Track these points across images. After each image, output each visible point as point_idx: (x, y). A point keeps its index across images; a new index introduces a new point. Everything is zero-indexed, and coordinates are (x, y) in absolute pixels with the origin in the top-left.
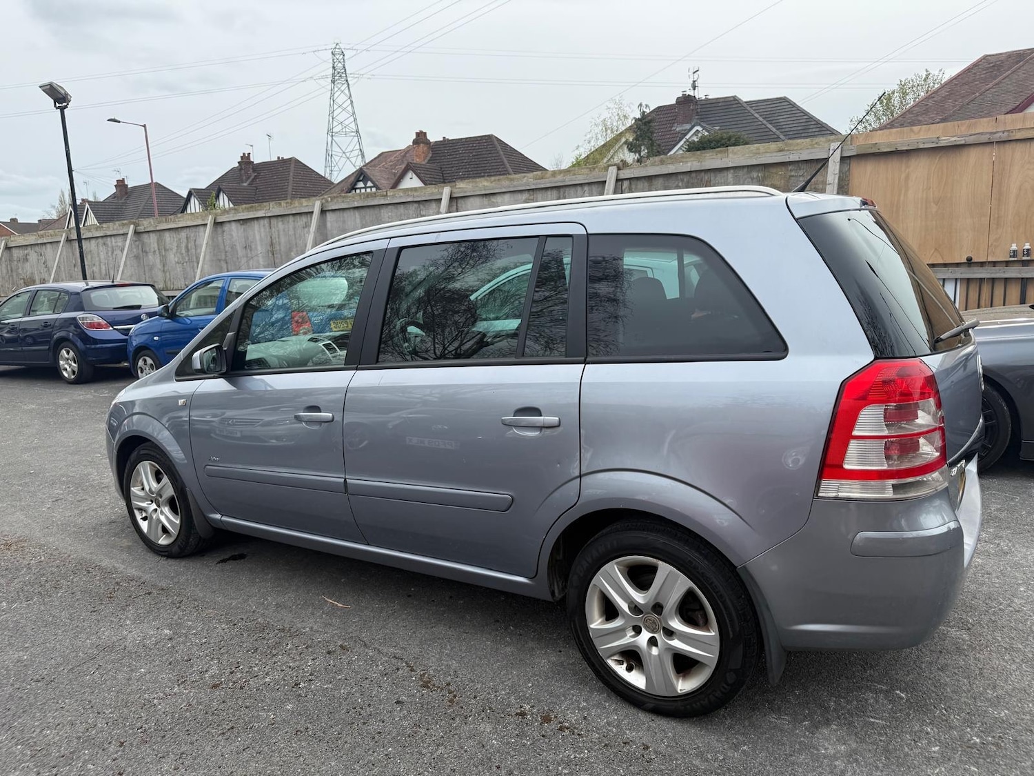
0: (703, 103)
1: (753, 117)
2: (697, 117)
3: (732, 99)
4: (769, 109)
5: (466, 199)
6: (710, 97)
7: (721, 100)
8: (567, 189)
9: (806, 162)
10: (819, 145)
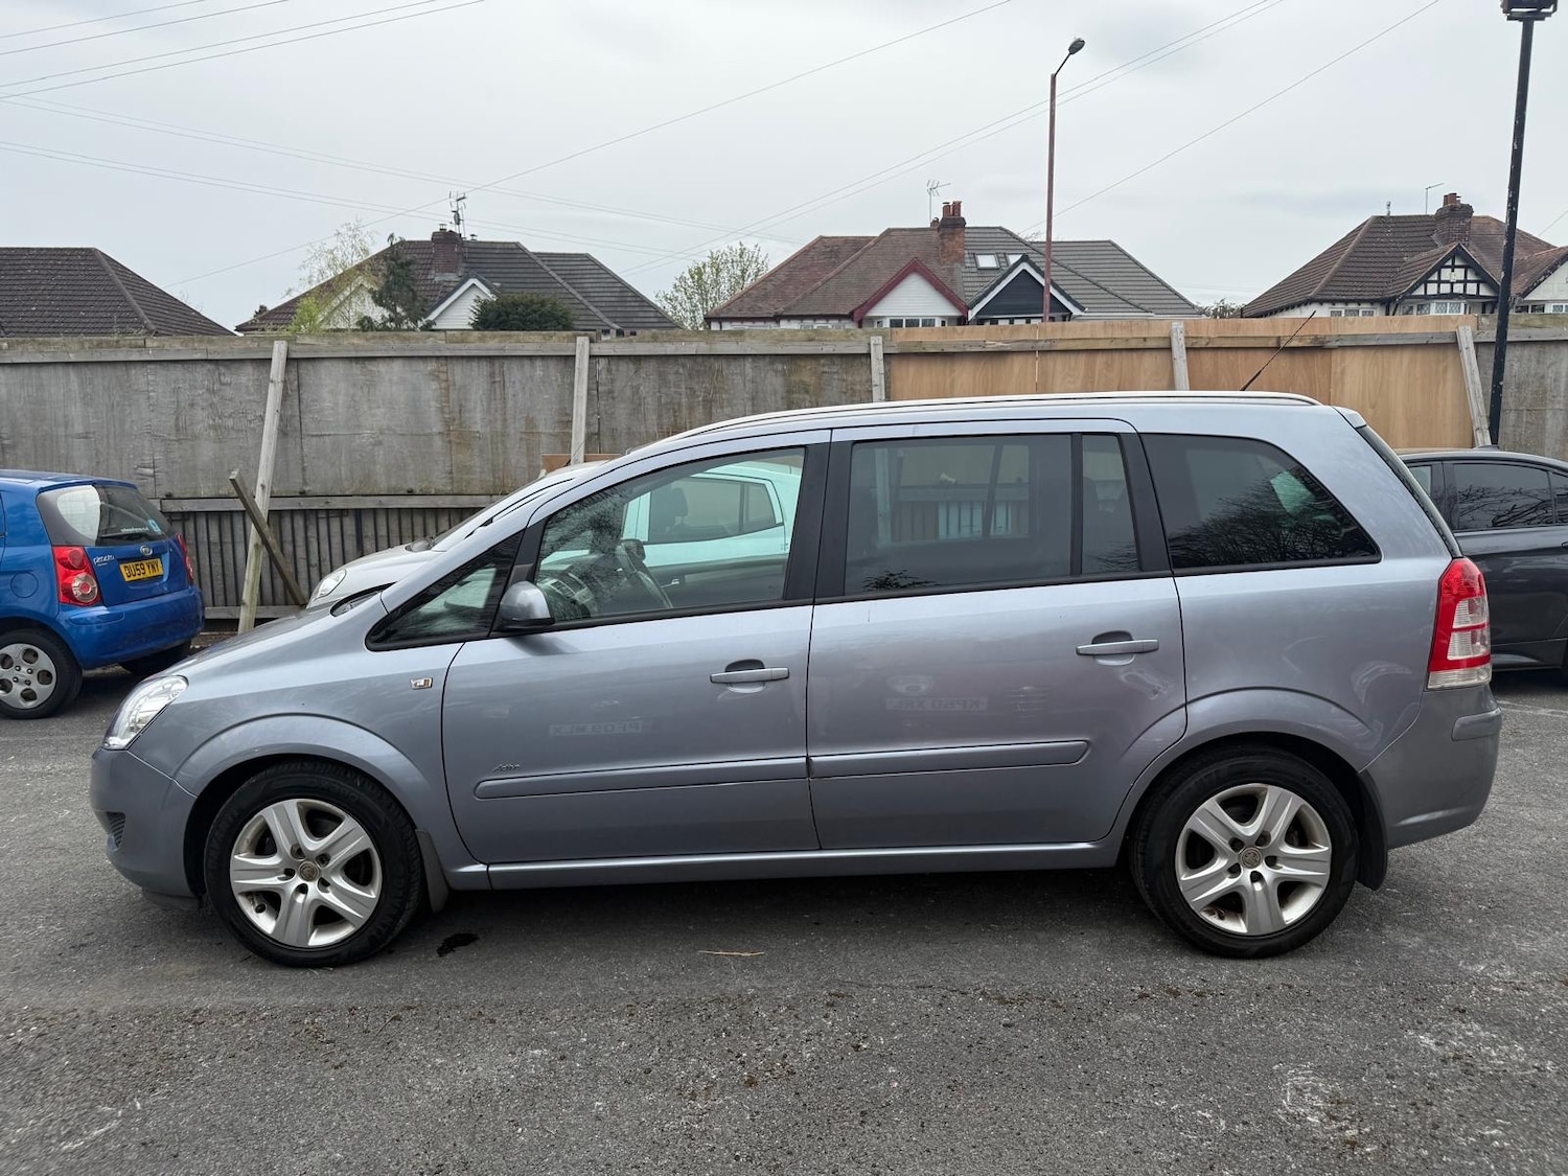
0: (471, 245)
1: (547, 275)
2: (465, 265)
3: (514, 246)
4: (568, 268)
5: (317, 363)
6: (479, 239)
7: (498, 246)
8: (506, 362)
9: (842, 356)
10: (856, 337)
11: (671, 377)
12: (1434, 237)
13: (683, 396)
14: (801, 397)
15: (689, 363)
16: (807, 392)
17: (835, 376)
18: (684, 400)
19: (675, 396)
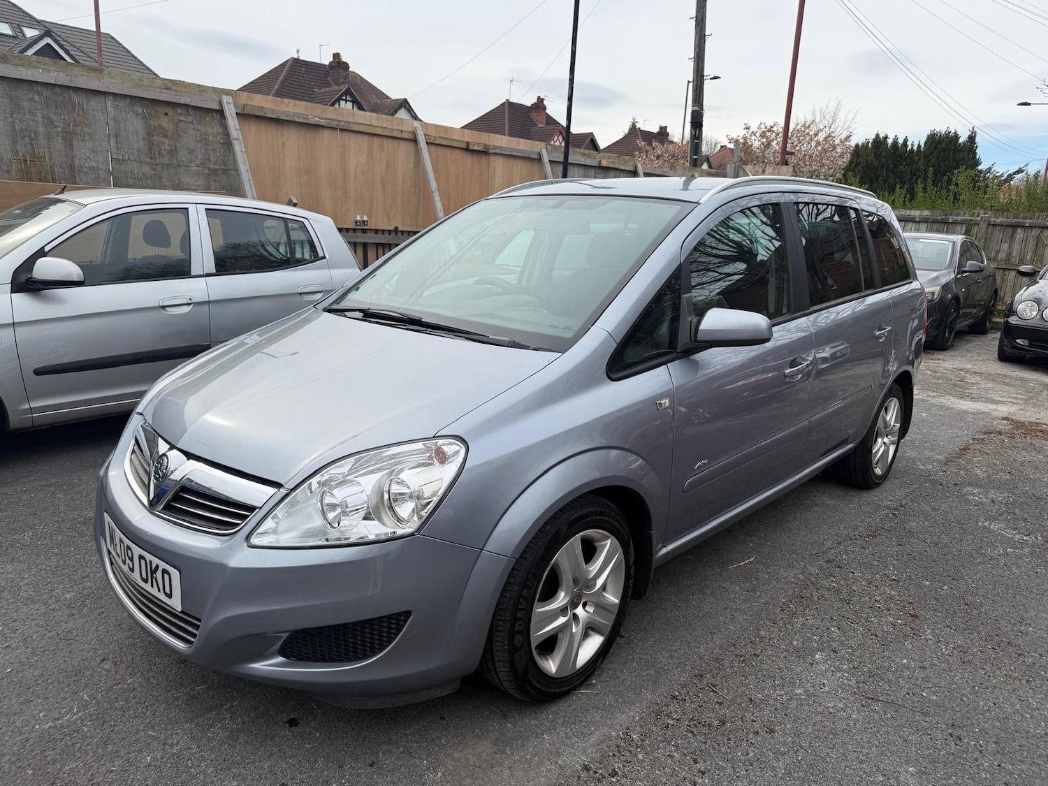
9: (196, 108)
10: (206, 93)
11: (25, 104)
12: (329, 78)
13: (40, 124)
14: (161, 139)
15: (46, 93)
16: (166, 136)
17: (191, 126)
18: (41, 129)
19: (31, 123)
